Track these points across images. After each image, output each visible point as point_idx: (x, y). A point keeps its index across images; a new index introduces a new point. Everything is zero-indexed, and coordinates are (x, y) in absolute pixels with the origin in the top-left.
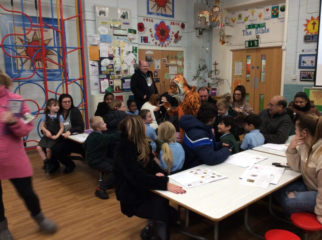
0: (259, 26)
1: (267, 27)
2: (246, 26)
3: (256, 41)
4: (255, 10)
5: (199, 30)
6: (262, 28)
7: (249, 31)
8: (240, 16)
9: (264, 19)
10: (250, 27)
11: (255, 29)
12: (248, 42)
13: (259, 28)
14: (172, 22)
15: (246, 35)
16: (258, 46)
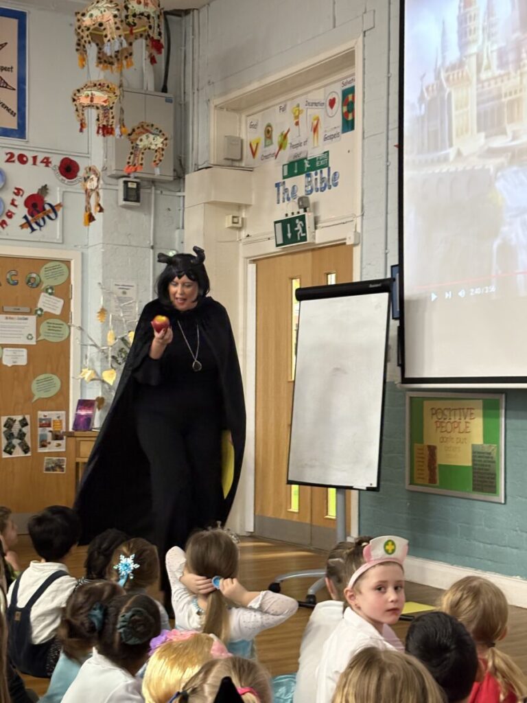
0: (317, 164)
1: (333, 165)
2: (284, 165)
3: (301, 218)
4: (302, 106)
5: (126, 183)
6: (321, 172)
7: (290, 182)
8: (268, 133)
9: (326, 139)
11: (304, 175)
12: (279, 225)
13: (313, 173)
14: (16, 153)
15: (284, 201)
16: (304, 239)
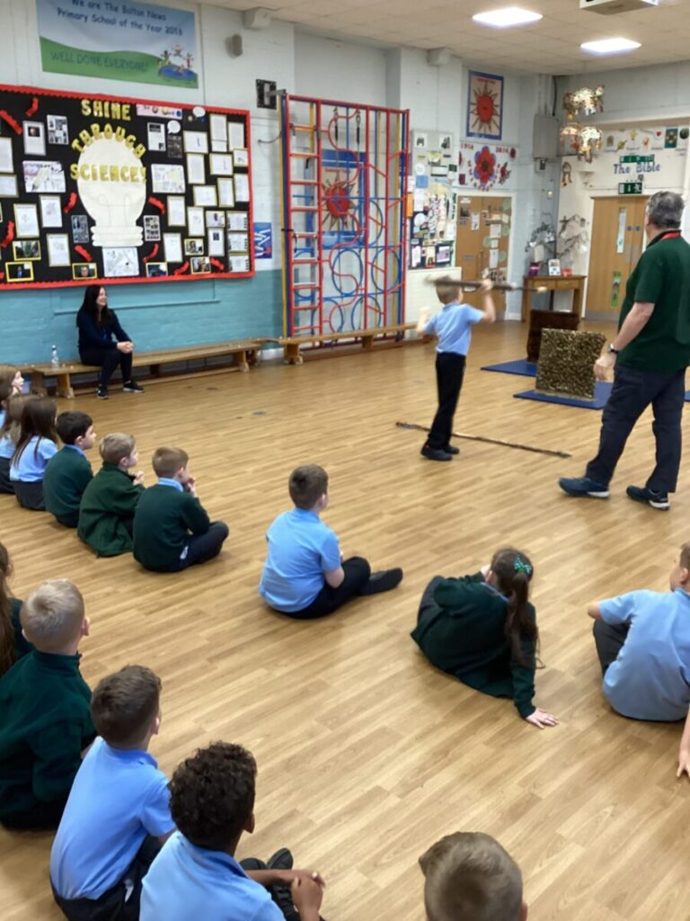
0: (643, 159)
1: (657, 161)
2: (621, 157)
3: (638, 184)
4: (637, 131)
5: (541, 161)
6: (648, 163)
8: (610, 141)
9: (653, 149)
10: (627, 159)
11: (635, 164)
12: (622, 186)
14: (499, 147)
15: (620, 173)
16: (640, 193)
